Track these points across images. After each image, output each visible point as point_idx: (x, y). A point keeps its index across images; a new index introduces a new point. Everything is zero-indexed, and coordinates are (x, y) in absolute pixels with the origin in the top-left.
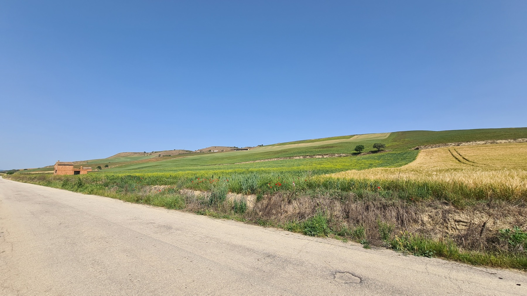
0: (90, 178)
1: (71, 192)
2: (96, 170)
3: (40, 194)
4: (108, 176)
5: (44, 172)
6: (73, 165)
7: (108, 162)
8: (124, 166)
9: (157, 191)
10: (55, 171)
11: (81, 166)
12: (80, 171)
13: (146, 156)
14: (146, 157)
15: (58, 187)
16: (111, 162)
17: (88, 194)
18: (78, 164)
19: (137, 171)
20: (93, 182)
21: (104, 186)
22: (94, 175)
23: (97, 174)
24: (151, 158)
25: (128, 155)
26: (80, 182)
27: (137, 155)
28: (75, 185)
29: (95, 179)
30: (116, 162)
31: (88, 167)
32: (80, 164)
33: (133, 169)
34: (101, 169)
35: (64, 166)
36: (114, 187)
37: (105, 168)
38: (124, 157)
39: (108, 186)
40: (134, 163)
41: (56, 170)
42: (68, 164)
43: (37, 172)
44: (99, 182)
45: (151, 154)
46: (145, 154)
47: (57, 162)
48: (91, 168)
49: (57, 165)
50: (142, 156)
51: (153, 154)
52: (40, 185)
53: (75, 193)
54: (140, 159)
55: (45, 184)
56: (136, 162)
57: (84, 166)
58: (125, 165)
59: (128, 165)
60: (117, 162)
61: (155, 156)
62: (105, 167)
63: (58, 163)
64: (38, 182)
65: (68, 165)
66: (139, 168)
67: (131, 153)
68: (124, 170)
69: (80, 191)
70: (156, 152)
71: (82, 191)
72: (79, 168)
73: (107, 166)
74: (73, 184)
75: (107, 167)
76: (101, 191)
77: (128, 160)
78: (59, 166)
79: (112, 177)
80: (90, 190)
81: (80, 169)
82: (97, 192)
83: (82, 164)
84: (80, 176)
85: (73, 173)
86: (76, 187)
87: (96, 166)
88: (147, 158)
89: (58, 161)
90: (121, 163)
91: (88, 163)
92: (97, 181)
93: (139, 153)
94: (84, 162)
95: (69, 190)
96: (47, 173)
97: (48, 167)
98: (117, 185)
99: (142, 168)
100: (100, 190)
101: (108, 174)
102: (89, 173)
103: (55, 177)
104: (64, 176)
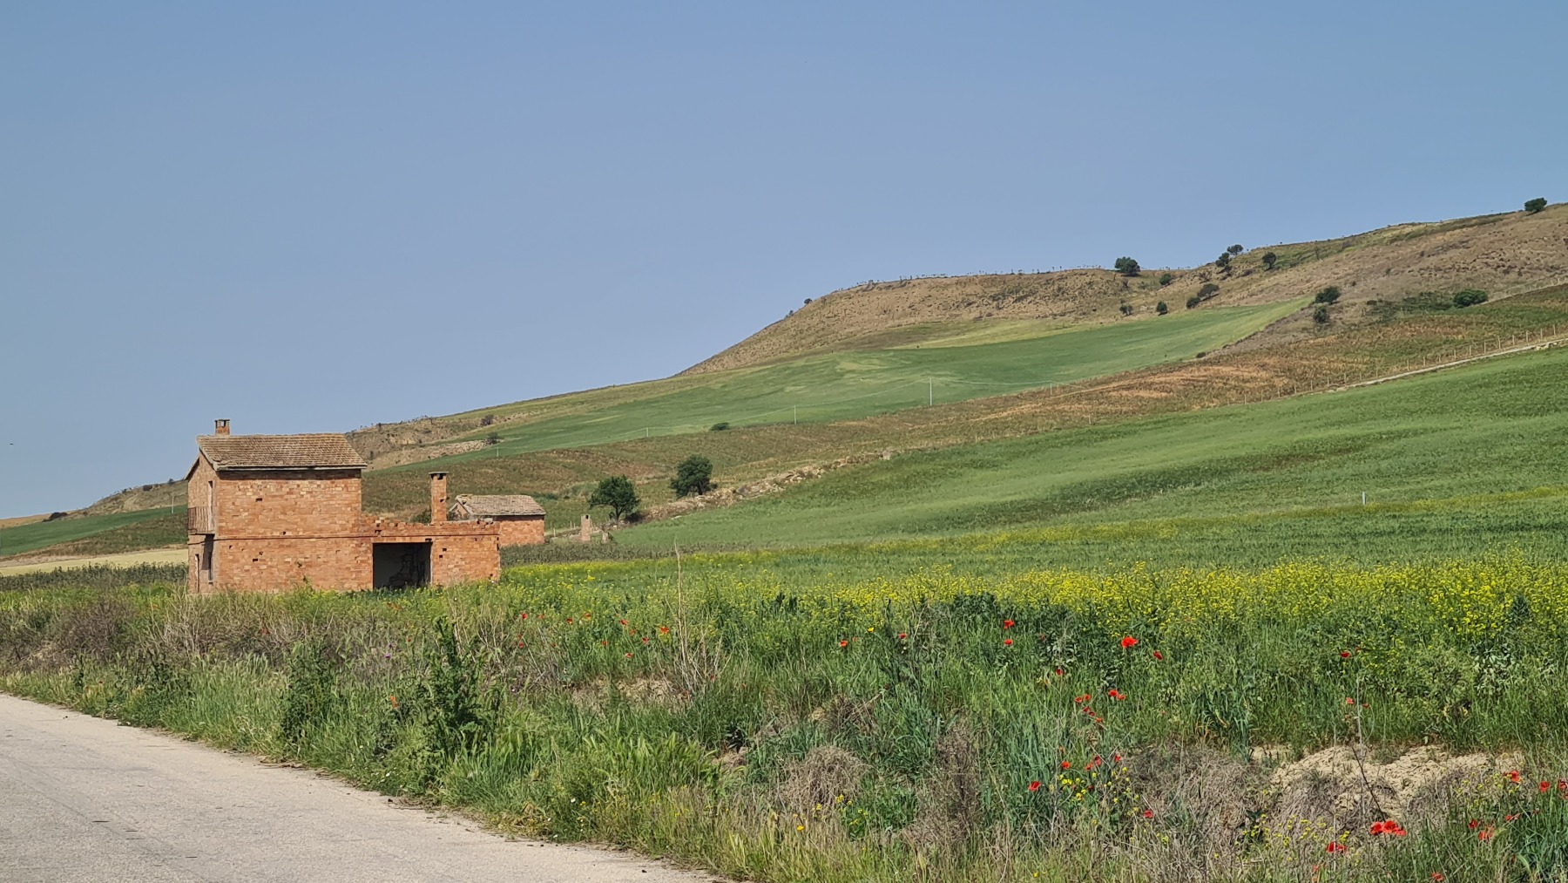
0: (547, 632)
1: (375, 796)
2: (587, 531)
3: (103, 815)
4: (726, 612)
5: (100, 561)
6: (354, 473)
7: (703, 425)
8: (887, 467)
9: (1350, 825)
10: (200, 549)
11: (438, 487)
12: (429, 544)
13: (1145, 315)
14: (1147, 330)
15: (246, 739)
16: (733, 421)
17: (546, 834)
18: (405, 458)
19: (1047, 532)
20: (576, 685)
21: (708, 738)
22: (581, 593)
23: (609, 578)
24: (1214, 348)
25: (926, 316)
26: (457, 684)
27: (1028, 307)
28: (403, 714)
29: (598, 650)
30: (795, 414)
31: (501, 490)
32: (421, 455)
33: (995, 515)
34: (635, 518)
35: (272, 485)
36: (812, 759)
37: (683, 503)
38: (872, 344)
39: (739, 743)
40: (1005, 425)
41: (210, 538)
42: (306, 461)
43: (47, 566)
44: (641, 684)
45: (1208, 292)
46: (1136, 301)
47: (207, 442)
48: (525, 504)
49: (212, 474)
50: (1093, 323)
51: (1233, 294)
52: (90, 710)
53: (417, 817)
54: (1076, 374)
55: (130, 703)
56: (1027, 408)
57: (462, 476)
58: (898, 462)
59: (933, 456)
60: (802, 425)
61: (1259, 322)
62: (682, 490)
63: (215, 446)
64: (64, 677)
65: (310, 473)
66: (1071, 500)
67: (955, 293)
68: (892, 527)
69: (467, 798)
70: (1270, 260)
71: (482, 794)
72: (418, 510)
73: (694, 479)
74: (388, 702)
75: (702, 486)
76: (676, 805)
77: (933, 383)
78: (228, 486)
79: (779, 624)
80: (560, 788)
81: (425, 518)
82: (635, 820)
83: (435, 453)
84: (445, 604)
85: (367, 573)
86: (417, 737)
87: (581, 471)
88: (1155, 344)
89: (211, 432)
90: (855, 434)
91: (493, 439)
92: (616, 675)
93: (1052, 286)
94: (457, 426)
95: (352, 781)
96: (131, 574)
97: (130, 505)
98: (843, 725)
99: (1112, 492)
100: (662, 788)
101: (734, 588)
102: (523, 569)
103: (208, 615)
104: (289, 607)
